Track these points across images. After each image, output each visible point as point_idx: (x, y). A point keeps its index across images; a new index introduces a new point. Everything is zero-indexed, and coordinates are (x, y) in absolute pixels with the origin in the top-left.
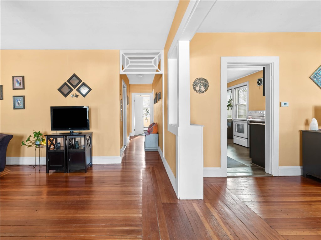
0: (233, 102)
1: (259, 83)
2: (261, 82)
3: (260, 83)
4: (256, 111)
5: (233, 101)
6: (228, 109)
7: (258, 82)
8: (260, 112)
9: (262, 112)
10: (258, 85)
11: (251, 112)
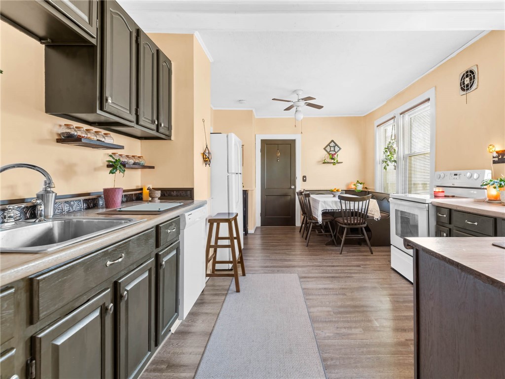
0: (396, 149)
1: (466, 83)
2: (471, 79)
3: (467, 86)
4: (456, 172)
5: (398, 146)
6: (385, 168)
7: (462, 83)
8: (468, 174)
9: (475, 176)
10: (463, 89)
11: (442, 175)
